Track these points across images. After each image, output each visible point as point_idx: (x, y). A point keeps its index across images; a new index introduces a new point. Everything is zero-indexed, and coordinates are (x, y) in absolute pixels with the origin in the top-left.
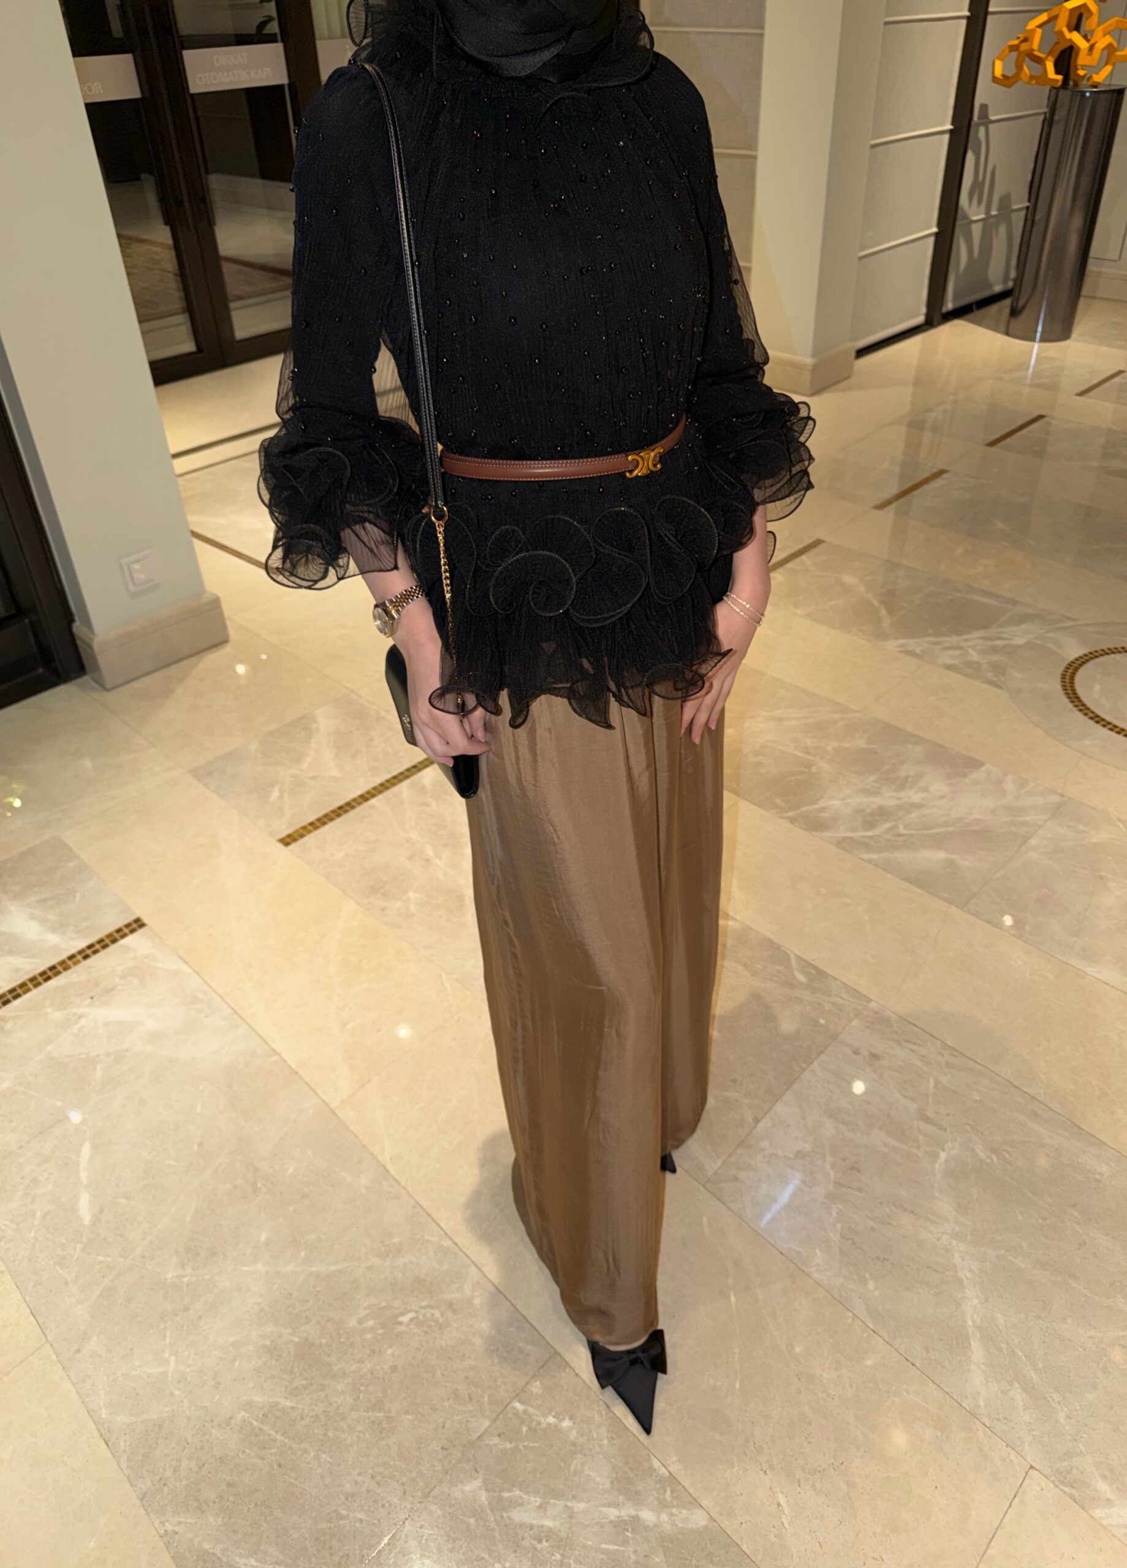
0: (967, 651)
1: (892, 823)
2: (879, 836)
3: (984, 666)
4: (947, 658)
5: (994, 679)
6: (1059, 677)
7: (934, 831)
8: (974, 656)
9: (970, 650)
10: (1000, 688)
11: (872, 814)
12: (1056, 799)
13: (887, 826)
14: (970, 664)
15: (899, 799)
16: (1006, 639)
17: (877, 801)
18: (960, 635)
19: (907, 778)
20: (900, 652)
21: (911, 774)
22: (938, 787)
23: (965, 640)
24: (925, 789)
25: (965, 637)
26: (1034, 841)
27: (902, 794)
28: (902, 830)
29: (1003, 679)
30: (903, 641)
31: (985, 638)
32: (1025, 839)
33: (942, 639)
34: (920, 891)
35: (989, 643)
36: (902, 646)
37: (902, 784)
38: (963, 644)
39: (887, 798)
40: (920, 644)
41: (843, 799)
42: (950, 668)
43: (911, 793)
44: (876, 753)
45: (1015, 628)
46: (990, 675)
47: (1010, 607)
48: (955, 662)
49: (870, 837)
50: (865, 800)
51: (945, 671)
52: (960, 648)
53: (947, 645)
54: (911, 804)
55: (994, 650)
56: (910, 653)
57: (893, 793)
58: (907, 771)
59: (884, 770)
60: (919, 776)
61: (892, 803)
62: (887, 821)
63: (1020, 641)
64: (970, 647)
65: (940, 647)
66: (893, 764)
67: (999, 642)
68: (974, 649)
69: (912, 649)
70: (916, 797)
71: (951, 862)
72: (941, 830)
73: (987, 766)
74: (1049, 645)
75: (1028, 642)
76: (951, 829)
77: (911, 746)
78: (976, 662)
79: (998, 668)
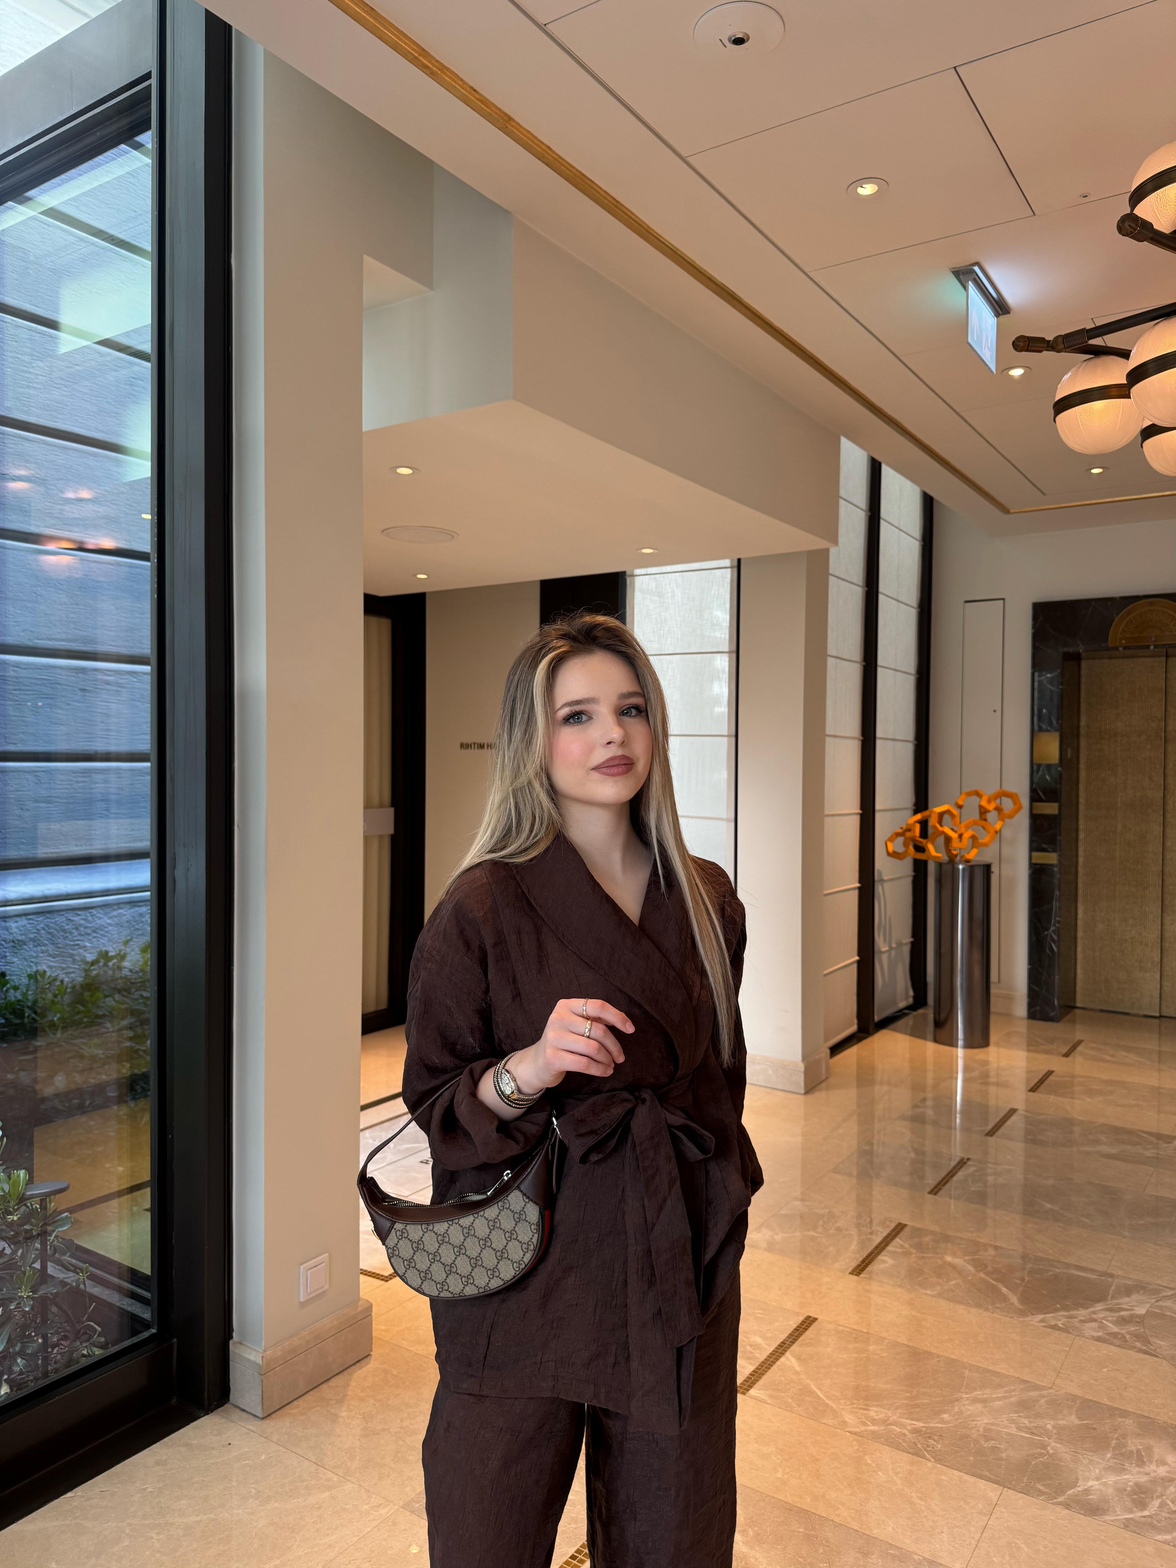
0: (1101, 1322)
1: (1160, 1500)
2: (1156, 1514)
3: (1128, 1337)
4: (1090, 1329)
5: (1144, 1348)
8: (1114, 1329)
9: (1104, 1322)
10: (1156, 1356)
11: (1134, 1493)
13: (1156, 1503)
14: (1115, 1335)
15: (1147, 1474)
16: (1127, 1310)
17: (1129, 1478)
18: (1087, 1308)
19: (1138, 1451)
20: (1044, 1327)
21: (1140, 1447)
23: (1094, 1313)
24: (1164, 1463)
25: (1091, 1309)
27: (1147, 1469)
29: (1152, 1348)
30: (1041, 1316)
31: (1110, 1310)
33: (1072, 1313)
35: (1117, 1314)
36: (1042, 1321)
37: (1140, 1459)
38: (1095, 1316)
39: (1133, 1476)
40: (1059, 1318)
41: (1098, 1479)
42: (1098, 1339)
43: (1153, 1467)
44: (1095, 1429)
45: (1127, 1299)
46: (1138, 1344)
47: (1110, 1279)
48: (1100, 1334)
49: (1149, 1516)
50: (1118, 1478)
51: (1098, 1343)
52: (1095, 1320)
53: (1083, 1318)
54: (1162, 1479)
55: (1123, 1321)
56: (1055, 1327)
57: (1137, 1469)
58: (1133, 1444)
59: (1113, 1445)
60: (1149, 1449)
61: (1143, 1479)
62: (1152, 1498)
63: (1141, 1311)
64: (1103, 1318)
65: (1076, 1320)
66: (1117, 1439)
67: (1123, 1313)
68: (1108, 1321)
69: (1053, 1323)
70: (1160, 1471)
74: (1168, 1313)
75: (1148, 1311)
77: (1119, 1420)
78: (1118, 1334)
79: (1140, 1337)
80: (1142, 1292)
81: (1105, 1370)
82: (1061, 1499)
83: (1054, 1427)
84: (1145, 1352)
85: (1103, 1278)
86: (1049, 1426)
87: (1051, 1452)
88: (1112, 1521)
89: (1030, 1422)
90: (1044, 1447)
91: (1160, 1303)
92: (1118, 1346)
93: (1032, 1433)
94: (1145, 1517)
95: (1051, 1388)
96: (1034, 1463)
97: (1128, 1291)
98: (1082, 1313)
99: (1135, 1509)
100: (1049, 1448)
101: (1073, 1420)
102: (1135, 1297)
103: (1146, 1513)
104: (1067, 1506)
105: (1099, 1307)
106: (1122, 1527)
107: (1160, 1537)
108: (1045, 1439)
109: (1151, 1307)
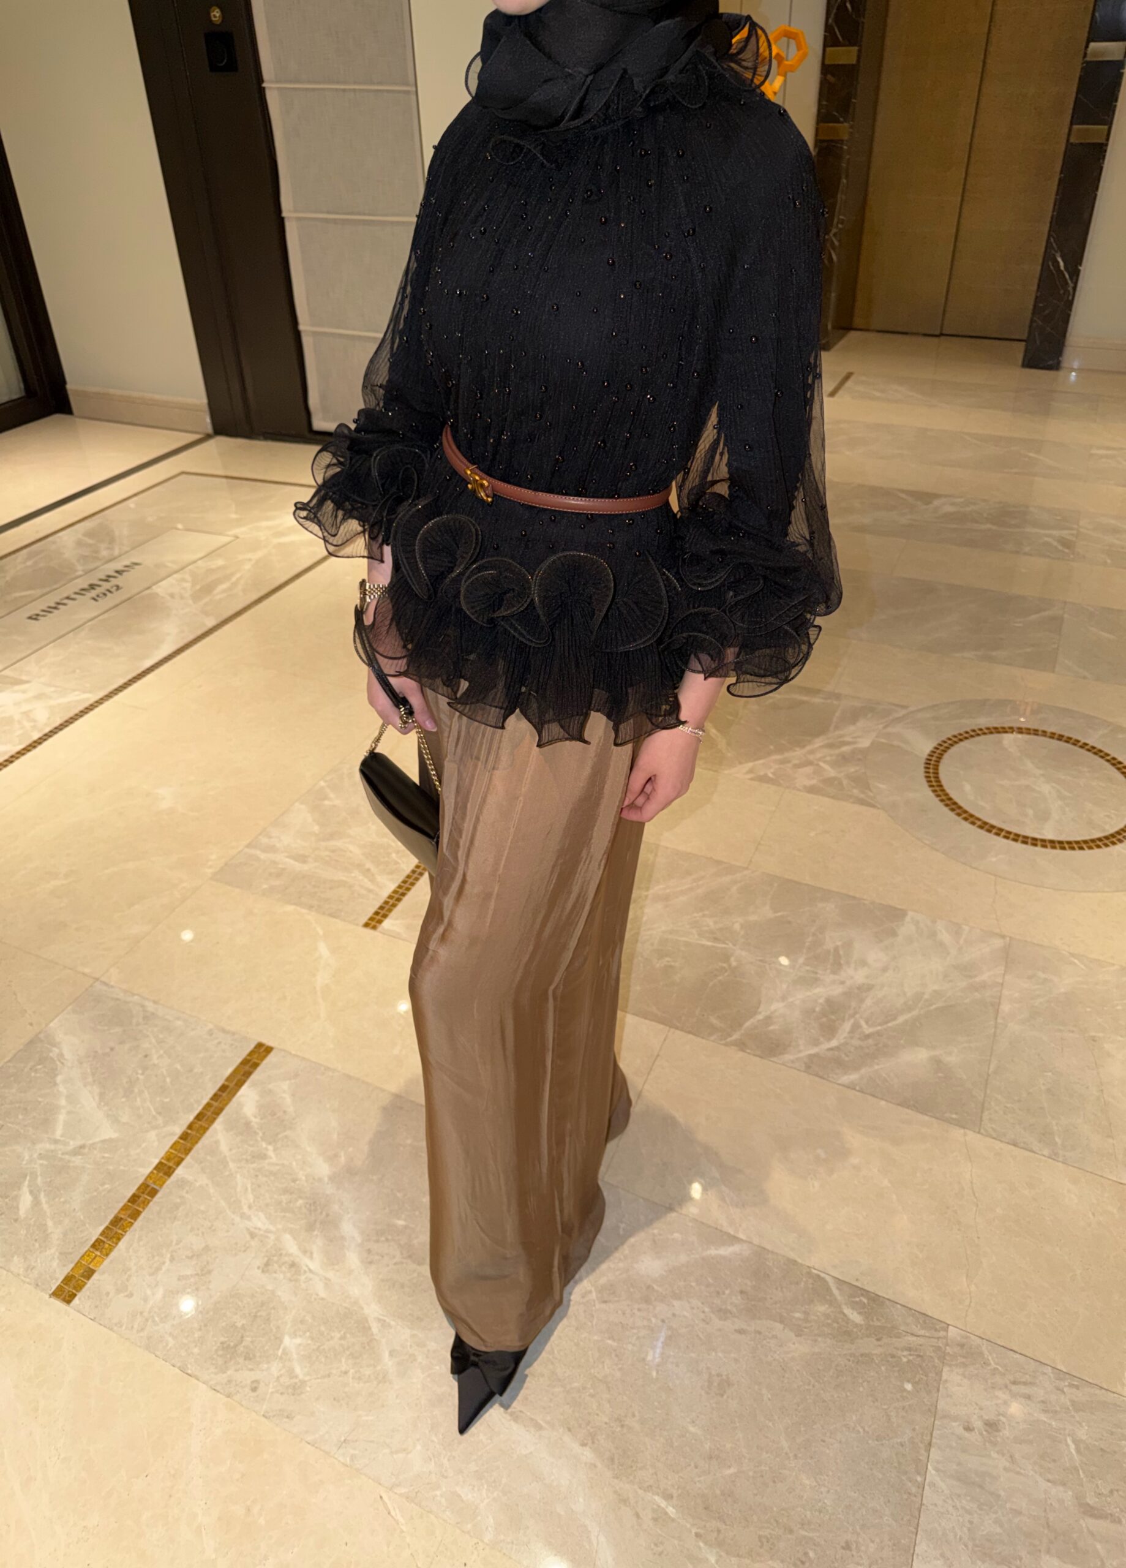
1: (852, 1021)
2: (846, 1044)
3: (845, 782)
4: (804, 777)
5: (862, 796)
6: (924, 781)
7: (901, 1019)
8: (831, 772)
9: (822, 764)
10: (874, 806)
12: (998, 943)
13: (847, 1026)
15: (843, 983)
16: (848, 743)
17: (820, 993)
19: (836, 949)
20: (752, 779)
21: (839, 943)
22: (876, 956)
26: (1005, 1007)
27: (843, 975)
28: (868, 1030)
29: (871, 794)
31: (830, 746)
32: (996, 1006)
34: (926, 1118)
35: (837, 751)
36: (751, 771)
37: (837, 961)
38: (811, 757)
39: (828, 988)
40: (768, 766)
41: (783, 998)
42: (811, 790)
43: (850, 971)
44: (789, 922)
45: (852, 728)
46: (856, 792)
47: (835, 702)
48: (814, 782)
49: (837, 1048)
50: (808, 993)
51: (810, 796)
52: (810, 763)
53: (796, 762)
54: (859, 988)
55: (844, 759)
56: (763, 779)
57: (832, 977)
58: (832, 940)
59: (807, 944)
60: (848, 945)
61: (837, 991)
62: (843, 1021)
63: (865, 743)
64: (820, 759)
65: (790, 765)
66: (814, 934)
67: (845, 749)
68: (825, 762)
69: (762, 773)
70: (858, 976)
71: (937, 1062)
72: (906, 1016)
73: (910, 914)
74: (895, 743)
75: (872, 743)
76: (915, 1013)
77: (820, 905)
78: (835, 778)
79: (861, 782)
80: (870, 715)
81: (812, 834)
82: (736, 1036)
83: (742, 926)
84: (862, 802)
85: (829, 701)
86: (737, 927)
87: (734, 964)
88: (793, 1062)
89: (715, 923)
90: (726, 957)
91: (890, 730)
92: (833, 797)
93: (716, 939)
94: (831, 1049)
95: (747, 868)
96: (711, 984)
97: (854, 716)
98: (797, 754)
99: (822, 1039)
100: (732, 959)
101: (764, 912)
102: (861, 723)
103: (834, 1043)
104: (741, 1045)
105: (818, 742)
106: (803, 1068)
107: (846, 1079)
108: (731, 945)
109: (877, 737)
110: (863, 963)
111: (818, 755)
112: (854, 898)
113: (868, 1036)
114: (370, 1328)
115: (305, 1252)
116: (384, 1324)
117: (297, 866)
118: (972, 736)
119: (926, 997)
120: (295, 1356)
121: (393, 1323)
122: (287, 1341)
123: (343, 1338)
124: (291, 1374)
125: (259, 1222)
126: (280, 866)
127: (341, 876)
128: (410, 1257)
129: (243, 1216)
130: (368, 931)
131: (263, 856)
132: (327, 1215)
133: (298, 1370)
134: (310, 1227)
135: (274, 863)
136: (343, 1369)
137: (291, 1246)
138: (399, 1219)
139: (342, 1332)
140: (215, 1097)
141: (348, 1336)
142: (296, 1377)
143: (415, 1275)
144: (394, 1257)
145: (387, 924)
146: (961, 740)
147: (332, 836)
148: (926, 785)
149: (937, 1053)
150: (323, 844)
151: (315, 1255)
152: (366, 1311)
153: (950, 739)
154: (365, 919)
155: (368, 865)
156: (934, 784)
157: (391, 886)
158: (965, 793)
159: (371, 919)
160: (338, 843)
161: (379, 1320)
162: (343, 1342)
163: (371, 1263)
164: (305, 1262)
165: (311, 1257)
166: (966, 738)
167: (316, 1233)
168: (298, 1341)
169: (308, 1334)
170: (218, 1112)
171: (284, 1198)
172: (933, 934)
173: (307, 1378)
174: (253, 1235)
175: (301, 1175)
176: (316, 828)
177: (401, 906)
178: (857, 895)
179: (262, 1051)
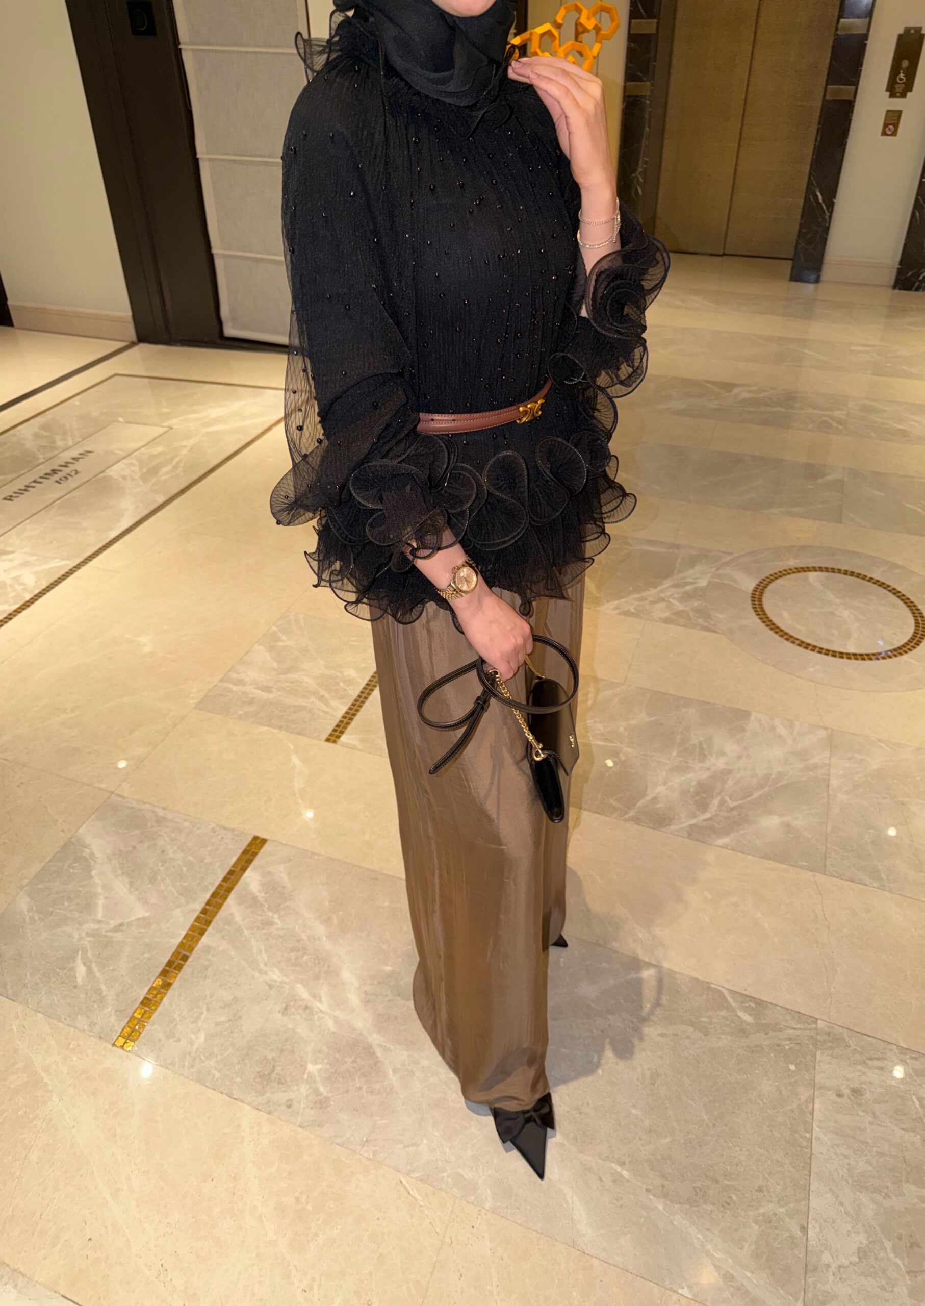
0: (669, 601)
1: (719, 798)
2: (717, 815)
3: (692, 614)
4: (660, 611)
5: (706, 624)
6: (752, 610)
7: (756, 795)
8: (679, 606)
9: (671, 600)
10: (715, 632)
11: (697, 793)
12: (823, 733)
13: (716, 802)
14: (679, 614)
15: (708, 769)
16: (691, 583)
17: (692, 777)
18: (655, 587)
19: (700, 744)
20: (619, 614)
21: (702, 739)
22: (730, 747)
23: (662, 591)
25: (660, 588)
26: (834, 782)
27: (708, 763)
28: (732, 804)
29: (713, 623)
30: (615, 603)
31: (677, 586)
32: (827, 782)
33: (643, 594)
34: (784, 866)
35: (682, 590)
36: (617, 608)
37: (702, 753)
38: (663, 595)
39: (698, 774)
40: (630, 602)
41: (665, 783)
42: (666, 621)
43: (713, 760)
44: (662, 724)
45: (691, 571)
46: (700, 621)
47: (676, 551)
48: (667, 615)
49: (710, 819)
50: (683, 778)
51: (665, 625)
52: (662, 600)
53: (652, 599)
54: (721, 773)
55: (687, 597)
56: (627, 613)
57: (700, 765)
58: (696, 737)
59: (678, 741)
60: (710, 739)
61: (705, 775)
62: (713, 798)
63: (703, 583)
64: (670, 597)
65: (647, 602)
66: (682, 733)
67: (688, 588)
68: (674, 598)
69: (626, 609)
70: (720, 763)
71: (787, 825)
72: (760, 792)
73: (754, 714)
74: (727, 582)
75: (709, 583)
76: (766, 789)
77: (684, 710)
78: (683, 611)
79: (702, 613)
80: (704, 561)
81: (671, 655)
82: (632, 813)
83: (626, 729)
84: (706, 629)
85: (671, 551)
86: (622, 729)
87: (623, 758)
88: (677, 831)
89: (604, 727)
90: (616, 754)
91: (720, 572)
92: (683, 626)
93: (606, 740)
94: (706, 820)
95: (624, 684)
96: (607, 774)
97: (692, 562)
98: (652, 593)
99: (698, 813)
100: (621, 755)
101: (641, 718)
102: (698, 568)
103: (708, 815)
104: (637, 820)
105: (667, 583)
106: (686, 836)
107: (720, 842)
108: (619, 744)
109: (712, 577)
110: (722, 753)
111: (668, 593)
112: (709, 703)
113: (732, 809)
114: (374, 1053)
115: (315, 997)
116: (386, 1050)
117: (264, 695)
118: (785, 575)
119: (773, 777)
120: (318, 1079)
121: (392, 1047)
122: (310, 1067)
123: (353, 1062)
124: (317, 1092)
125: (275, 976)
126: (250, 696)
127: (301, 702)
128: (399, 995)
129: (260, 972)
130: (330, 745)
131: (235, 688)
132: (329, 966)
133: (322, 1089)
134: (317, 977)
135: (244, 693)
136: (358, 1085)
137: (302, 992)
138: (387, 965)
139: (353, 1058)
140: (225, 880)
141: (358, 1060)
142: (321, 1094)
143: (405, 1009)
144: (386, 996)
145: (344, 738)
146: (776, 578)
147: (289, 670)
148: (753, 614)
149: (787, 819)
150: (283, 677)
151: (323, 999)
152: (370, 1039)
153: (768, 578)
154: (326, 736)
155: (322, 692)
156: (760, 613)
157: (344, 709)
158: (784, 618)
159: (331, 735)
160: (295, 676)
161: (381, 1046)
162: (355, 1065)
163: (368, 1001)
164: (316, 1004)
165: (320, 1001)
166: (780, 577)
167: (321, 981)
168: (319, 1066)
169: (326, 1061)
170: (229, 890)
171: (293, 955)
172: (773, 729)
173: (330, 1095)
174: (271, 987)
175: (304, 936)
176: (275, 665)
177: (353, 724)
178: (712, 702)
179: (257, 843)
